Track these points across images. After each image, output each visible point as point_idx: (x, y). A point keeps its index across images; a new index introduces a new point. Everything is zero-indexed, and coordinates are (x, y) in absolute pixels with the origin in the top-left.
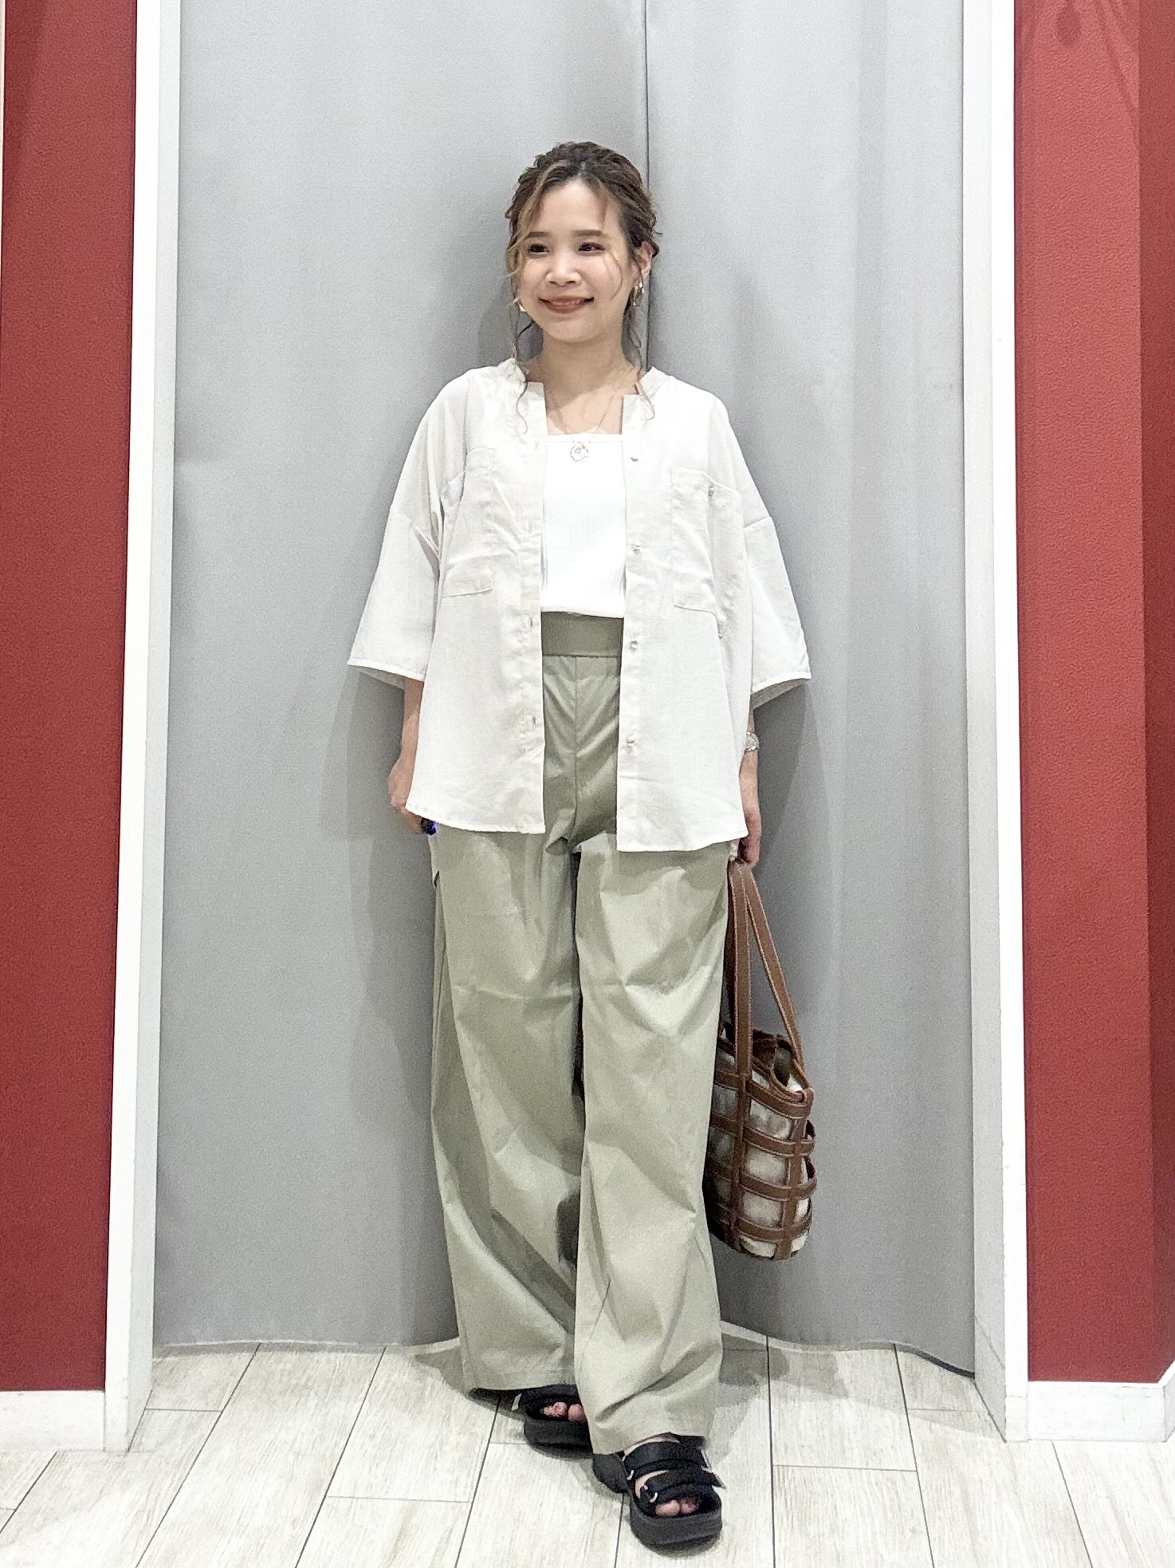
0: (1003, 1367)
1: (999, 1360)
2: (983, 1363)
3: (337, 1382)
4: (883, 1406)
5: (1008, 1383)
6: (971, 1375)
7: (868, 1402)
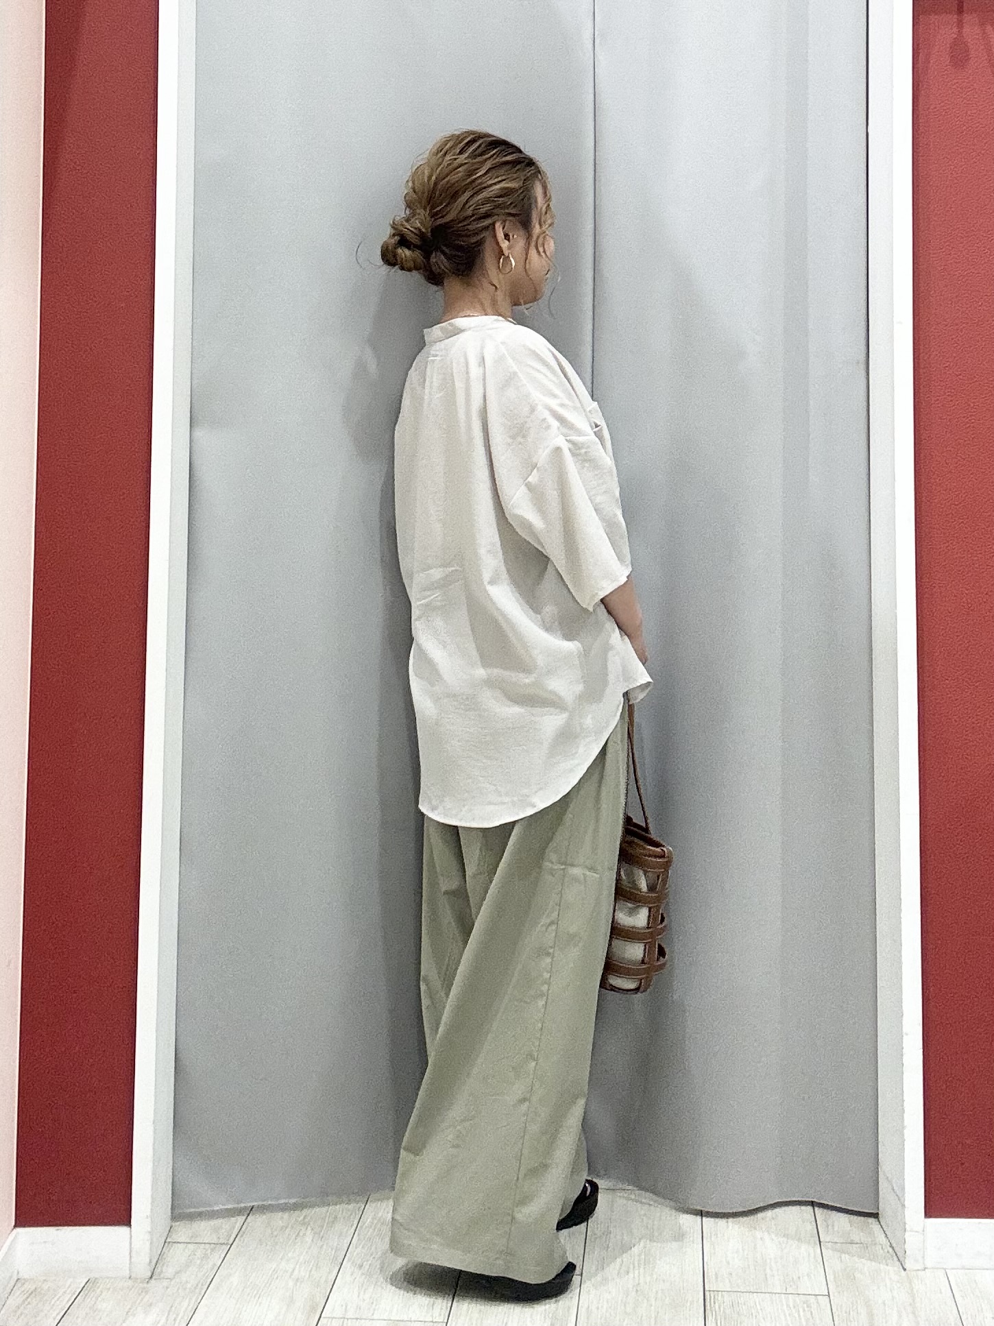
0: (903, 1206)
1: (899, 1199)
2: (886, 1204)
3: (331, 1219)
4: (799, 1240)
5: (907, 1219)
6: (875, 1216)
7: (786, 1236)
